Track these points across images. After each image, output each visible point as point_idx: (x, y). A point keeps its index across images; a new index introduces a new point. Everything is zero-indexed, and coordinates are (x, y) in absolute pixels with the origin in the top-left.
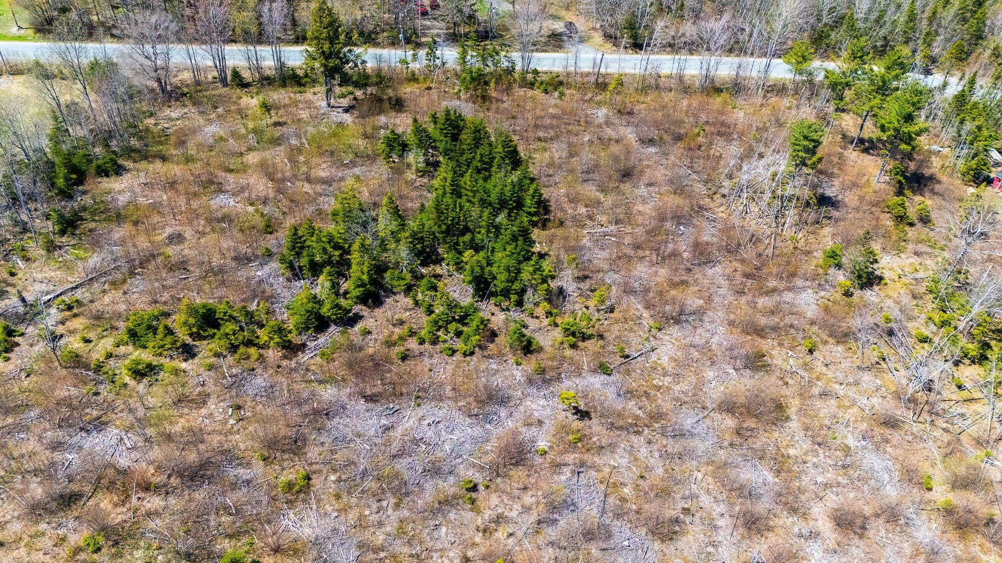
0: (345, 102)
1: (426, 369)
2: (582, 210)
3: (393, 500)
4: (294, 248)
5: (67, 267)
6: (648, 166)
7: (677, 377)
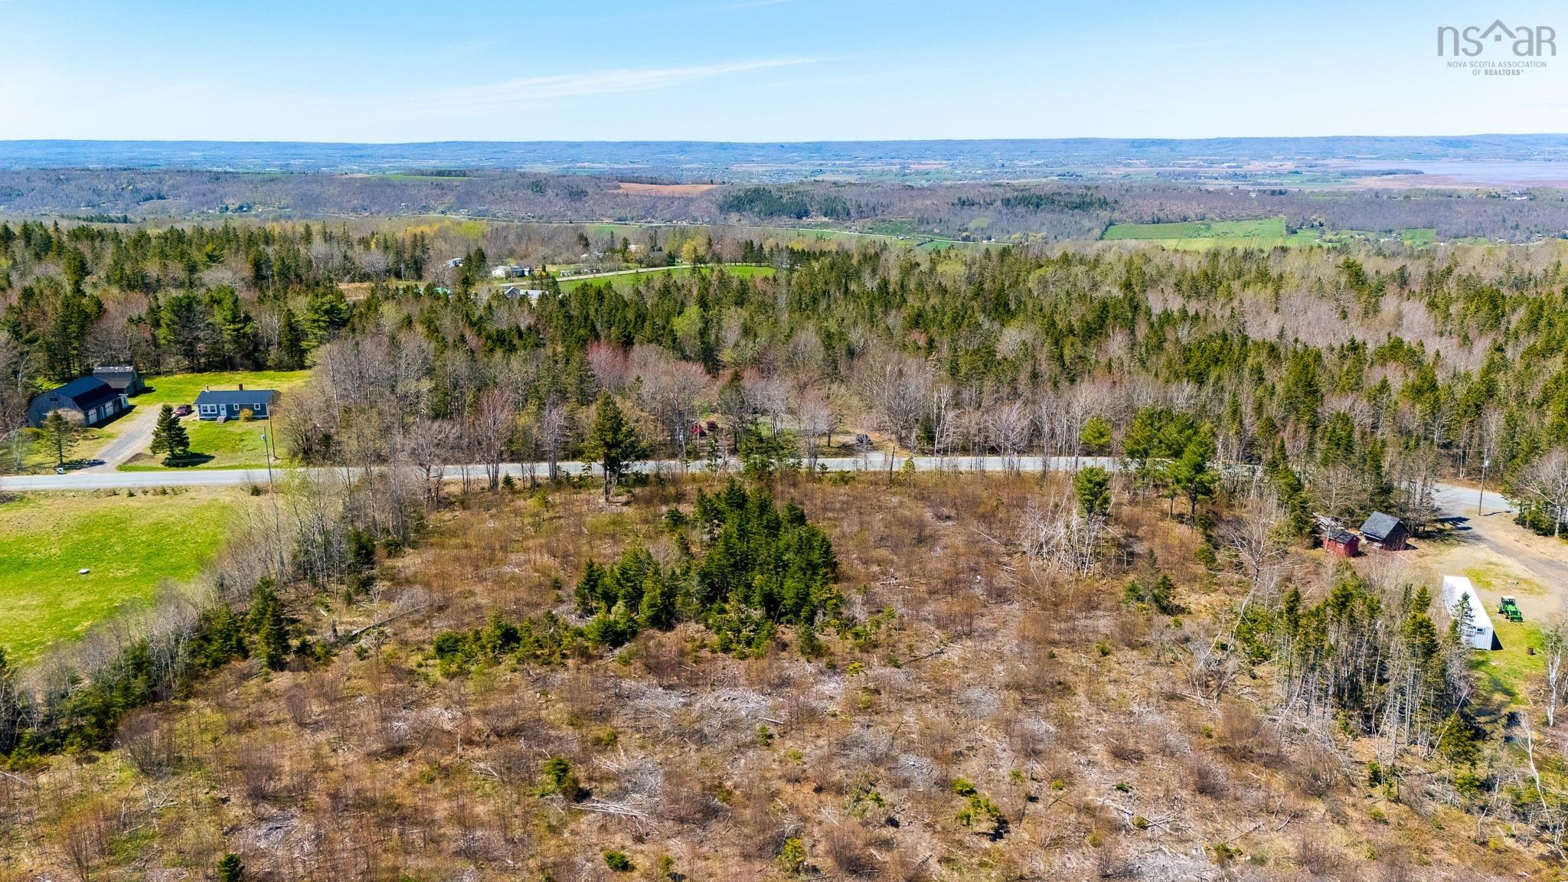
0: (624, 499)
1: (720, 669)
2: (875, 568)
3: (694, 747)
4: (589, 581)
5: (369, 614)
6: (944, 535)
7: (966, 669)
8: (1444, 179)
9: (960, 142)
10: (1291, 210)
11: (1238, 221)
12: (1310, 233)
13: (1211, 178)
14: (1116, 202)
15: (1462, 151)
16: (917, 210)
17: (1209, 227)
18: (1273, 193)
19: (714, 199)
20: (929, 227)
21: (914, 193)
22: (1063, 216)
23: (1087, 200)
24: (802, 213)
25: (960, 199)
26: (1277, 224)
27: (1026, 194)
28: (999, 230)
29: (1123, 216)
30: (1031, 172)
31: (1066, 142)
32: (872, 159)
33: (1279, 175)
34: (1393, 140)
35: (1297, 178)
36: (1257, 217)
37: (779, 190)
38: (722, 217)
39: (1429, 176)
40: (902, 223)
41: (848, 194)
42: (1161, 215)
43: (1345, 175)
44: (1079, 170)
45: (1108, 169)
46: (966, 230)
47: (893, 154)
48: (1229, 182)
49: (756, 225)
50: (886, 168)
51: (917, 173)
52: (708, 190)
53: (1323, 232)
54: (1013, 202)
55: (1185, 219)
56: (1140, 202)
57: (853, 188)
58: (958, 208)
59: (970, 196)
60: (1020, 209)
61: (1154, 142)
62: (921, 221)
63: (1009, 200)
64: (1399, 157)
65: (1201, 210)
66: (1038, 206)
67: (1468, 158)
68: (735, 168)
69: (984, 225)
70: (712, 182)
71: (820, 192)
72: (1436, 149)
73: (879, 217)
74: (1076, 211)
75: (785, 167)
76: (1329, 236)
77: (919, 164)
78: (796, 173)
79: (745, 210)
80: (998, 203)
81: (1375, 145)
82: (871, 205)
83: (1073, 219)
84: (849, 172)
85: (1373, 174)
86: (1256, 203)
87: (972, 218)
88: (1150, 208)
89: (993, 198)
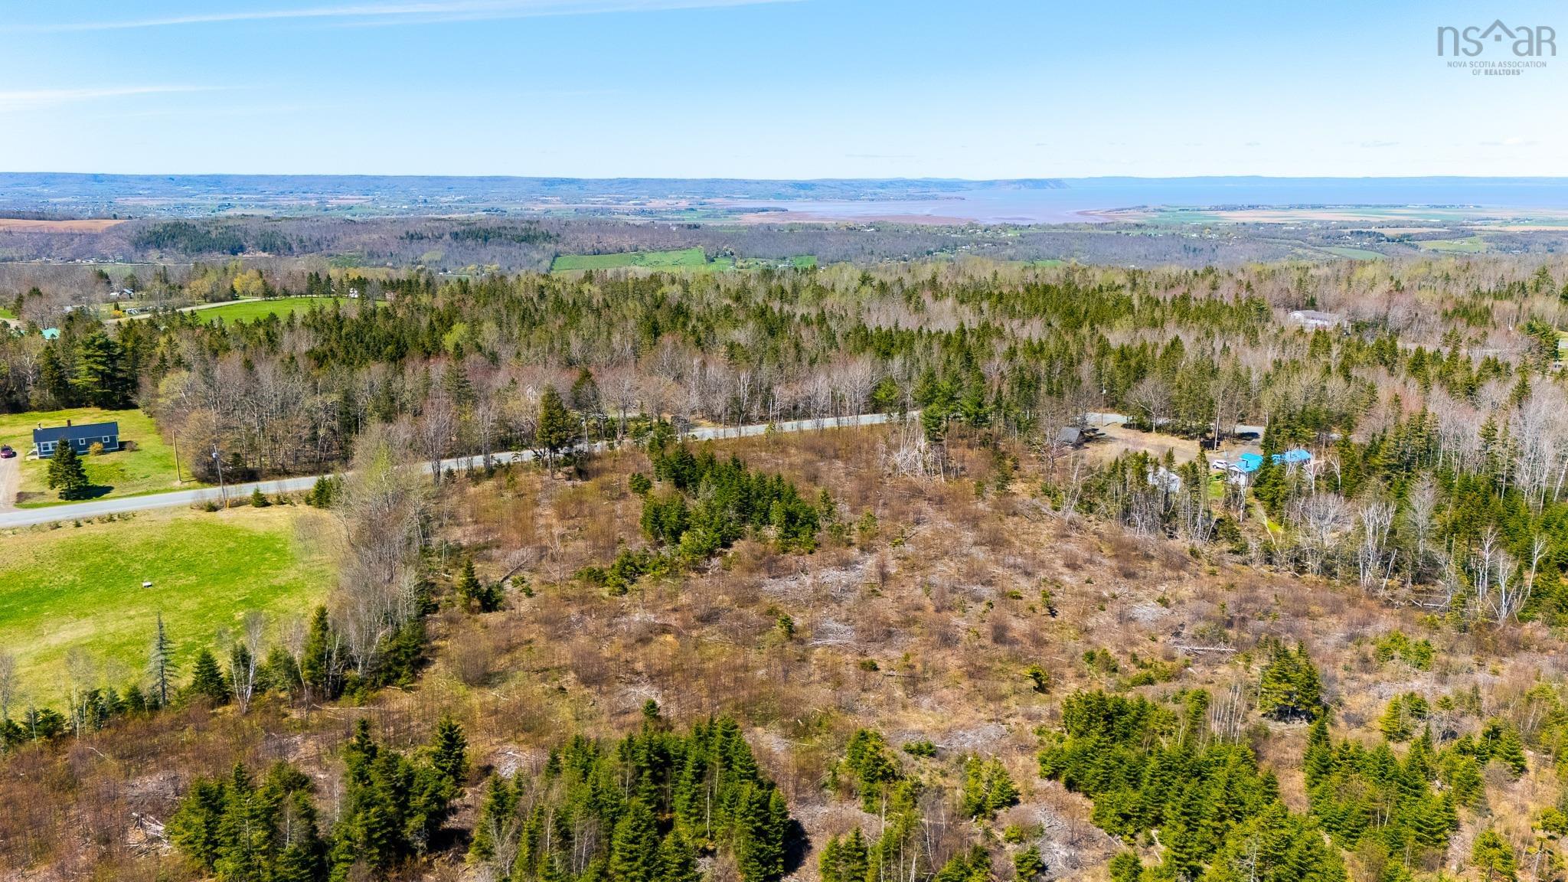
8: (803, 215)
9: (375, 178)
10: (708, 241)
11: (666, 251)
12: (724, 261)
13: (623, 214)
14: (558, 235)
15: (810, 193)
16: (364, 244)
17: (643, 258)
18: (689, 226)
19: (124, 235)
20: (382, 261)
21: (359, 227)
22: (512, 249)
23: (531, 233)
24: (236, 249)
25: (407, 233)
26: (697, 254)
27: (473, 228)
28: (453, 262)
29: (567, 248)
30: (457, 208)
31: (481, 179)
32: (282, 193)
33: (679, 211)
34: (758, 182)
35: (693, 213)
36: (680, 248)
37: (204, 224)
38: (139, 254)
39: (792, 213)
40: (351, 257)
41: (286, 228)
42: (600, 246)
43: (730, 211)
44: (501, 206)
45: (528, 205)
46: (420, 263)
47: (305, 189)
48: (639, 217)
49: (182, 261)
50: (304, 203)
51: (339, 207)
52: (116, 225)
53: (735, 260)
54: (461, 235)
55: (621, 251)
56: (580, 235)
57: (290, 222)
58: (407, 242)
59: (418, 230)
60: (469, 242)
61: (563, 181)
62: (371, 255)
63: (457, 234)
64: (766, 197)
65: (634, 242)
66: (486, 239)
67: (816, 198)
68: (120, 201)
69: (438, 258)
70: (115, 217)
71: (254, 227)
72: (790, 191)
73: (325, 251)
74: (523, 244)
75: (186, 200)
76: (740, 263)
77: (337, 198)
78: (199, 209)
79: (166, 246)
80: (447, 237)
81: (744, 187)
82: (314, 240)
83: (522, 252)
84: (262, 207)
85: (752, 211)
86: (678, 236)
87: (423, 252)
88: (589, 240)
89: (441, 232)
